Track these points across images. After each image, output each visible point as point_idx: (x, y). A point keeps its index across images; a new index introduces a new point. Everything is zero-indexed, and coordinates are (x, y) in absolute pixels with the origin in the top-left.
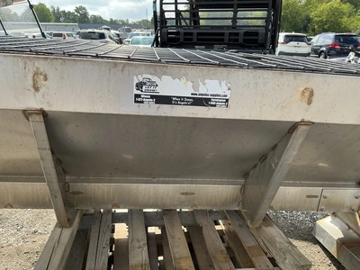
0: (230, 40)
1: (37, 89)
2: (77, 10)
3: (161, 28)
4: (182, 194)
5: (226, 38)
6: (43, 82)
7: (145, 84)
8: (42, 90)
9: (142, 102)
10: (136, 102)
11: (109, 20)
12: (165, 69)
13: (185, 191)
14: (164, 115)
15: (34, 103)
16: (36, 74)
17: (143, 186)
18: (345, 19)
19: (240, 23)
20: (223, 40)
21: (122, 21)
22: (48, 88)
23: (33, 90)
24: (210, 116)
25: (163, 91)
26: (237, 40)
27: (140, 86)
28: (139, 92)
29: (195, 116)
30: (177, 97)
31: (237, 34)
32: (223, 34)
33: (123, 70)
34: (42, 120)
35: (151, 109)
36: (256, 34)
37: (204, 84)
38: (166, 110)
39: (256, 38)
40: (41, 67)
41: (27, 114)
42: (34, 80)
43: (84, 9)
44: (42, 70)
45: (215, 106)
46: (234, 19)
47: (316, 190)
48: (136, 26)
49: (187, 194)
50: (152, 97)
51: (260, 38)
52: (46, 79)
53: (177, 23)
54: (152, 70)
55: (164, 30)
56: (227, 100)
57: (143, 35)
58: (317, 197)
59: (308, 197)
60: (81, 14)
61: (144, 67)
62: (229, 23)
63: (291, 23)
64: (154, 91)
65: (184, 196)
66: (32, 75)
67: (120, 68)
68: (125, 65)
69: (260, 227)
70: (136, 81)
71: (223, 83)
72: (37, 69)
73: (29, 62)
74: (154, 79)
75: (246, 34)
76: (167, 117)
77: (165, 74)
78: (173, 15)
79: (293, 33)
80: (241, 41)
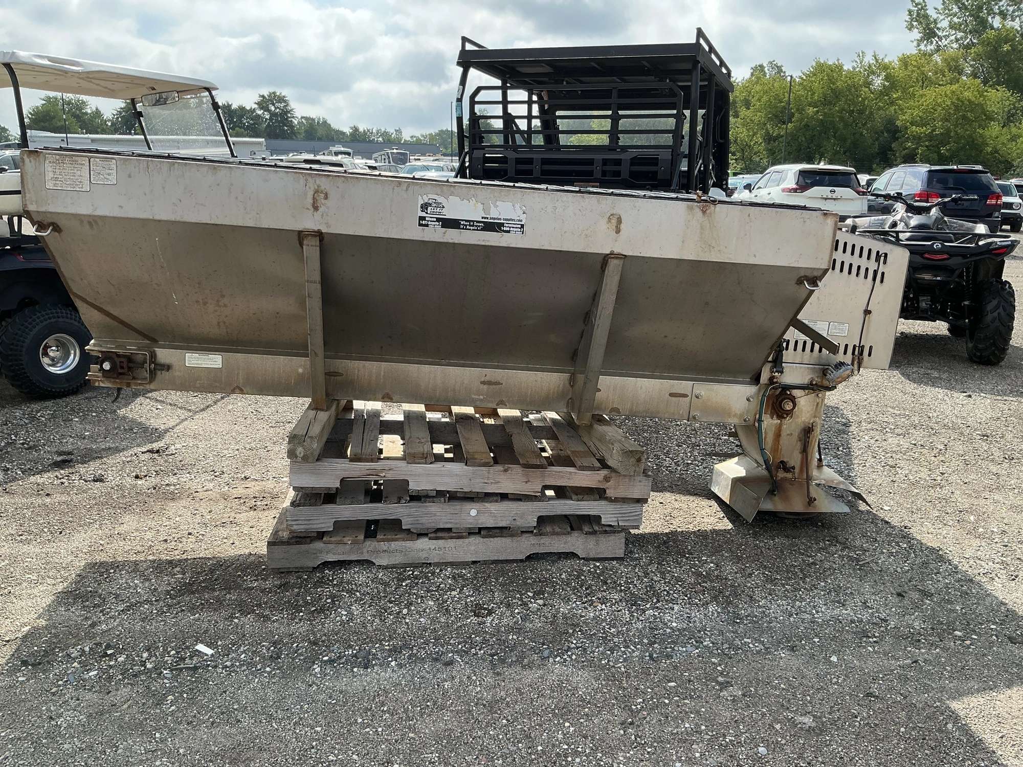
0: (604, 173)
1: (316, 208)
2: (263, 103)
3: (472, 149)
4: (483, 383)
5: (598, 170)
6: (323, 201)
7: (430, 205)
8: (321, 210)
9: (427, 225)
10: (420, 225)
11: (347, 130)
12: (452, 189)
13: (487, 379)
14: (451, 241)
15: (310, 223)
16: (316, 192)
17: (426, 368)
18: (994, 129)
19: (624, 140)
20: (590, 173)
21: (385, 134)
22: (328, 208)
23: (312, 209)
24: (504, 244)
25: (449, 214)
26: (618, 174)
27: (424, 207)
28: (424, 214)
29: (487, 244)
30: (466, 221)
31: (618, 162)
32: (590, 162)
33: (407, 190)
34: (318, 243)
35: (436, 234)
36: (654, 161)
37: (496, 206)
38: (453, 236)
39: (653, 168)
40: (322, 184)
41: (301, 236)
42: (314, 198)
43: (282, 99)
44: (323, 188)
45: (508, 232)
46: (614, 133)
47: (683, 386)
48: (420, 147)
49: (489, 383)
50: (438, 220)
51: (662, 169)
52: (326, 197)
53: (506, 140)
54: (438, 190)
55: (478, 154)
56: (522, 226)
57: (440, 169)
58: (685, 396)
59: (671, 395)
60: (273, 115)
61: (429, 187)
62: (604, 140)
63: (843, 139)
64: (440, 213)
65: (485, 387)
66: (312, 193)
67: (404, 187)
68: (409, 184)
69: (591, 426)
70: (421, 202)
71: (517, 206)
72: (319, 186)
73: (310, 179)
74: (440, 199)
75: (635, 161)
76: (454, 244)
77: (452, 194)
78: (498, 124)
79: (822, 166)
80: (625, 175)
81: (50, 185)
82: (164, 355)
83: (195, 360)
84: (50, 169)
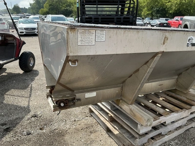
5: (115, 20)
6: (166, 41)
9: (188, 46)
15: (162, 49)
23: (163, 44)
26: (120, 21)
31: (120, 18)
32: (113, 18)
35: (190, 48)
36: (129, 18)
50: (191, 44)
51: (131, 20)
64: (192, 42)
66: (164, 38)
70: (188, 39)
72: (166, 36)
73: (164, 33)
75: (124, 18)
80: (122, 21)
81: (79, 44)
82: (78, 96)
83: (88, 95)
84: (80, 36)
